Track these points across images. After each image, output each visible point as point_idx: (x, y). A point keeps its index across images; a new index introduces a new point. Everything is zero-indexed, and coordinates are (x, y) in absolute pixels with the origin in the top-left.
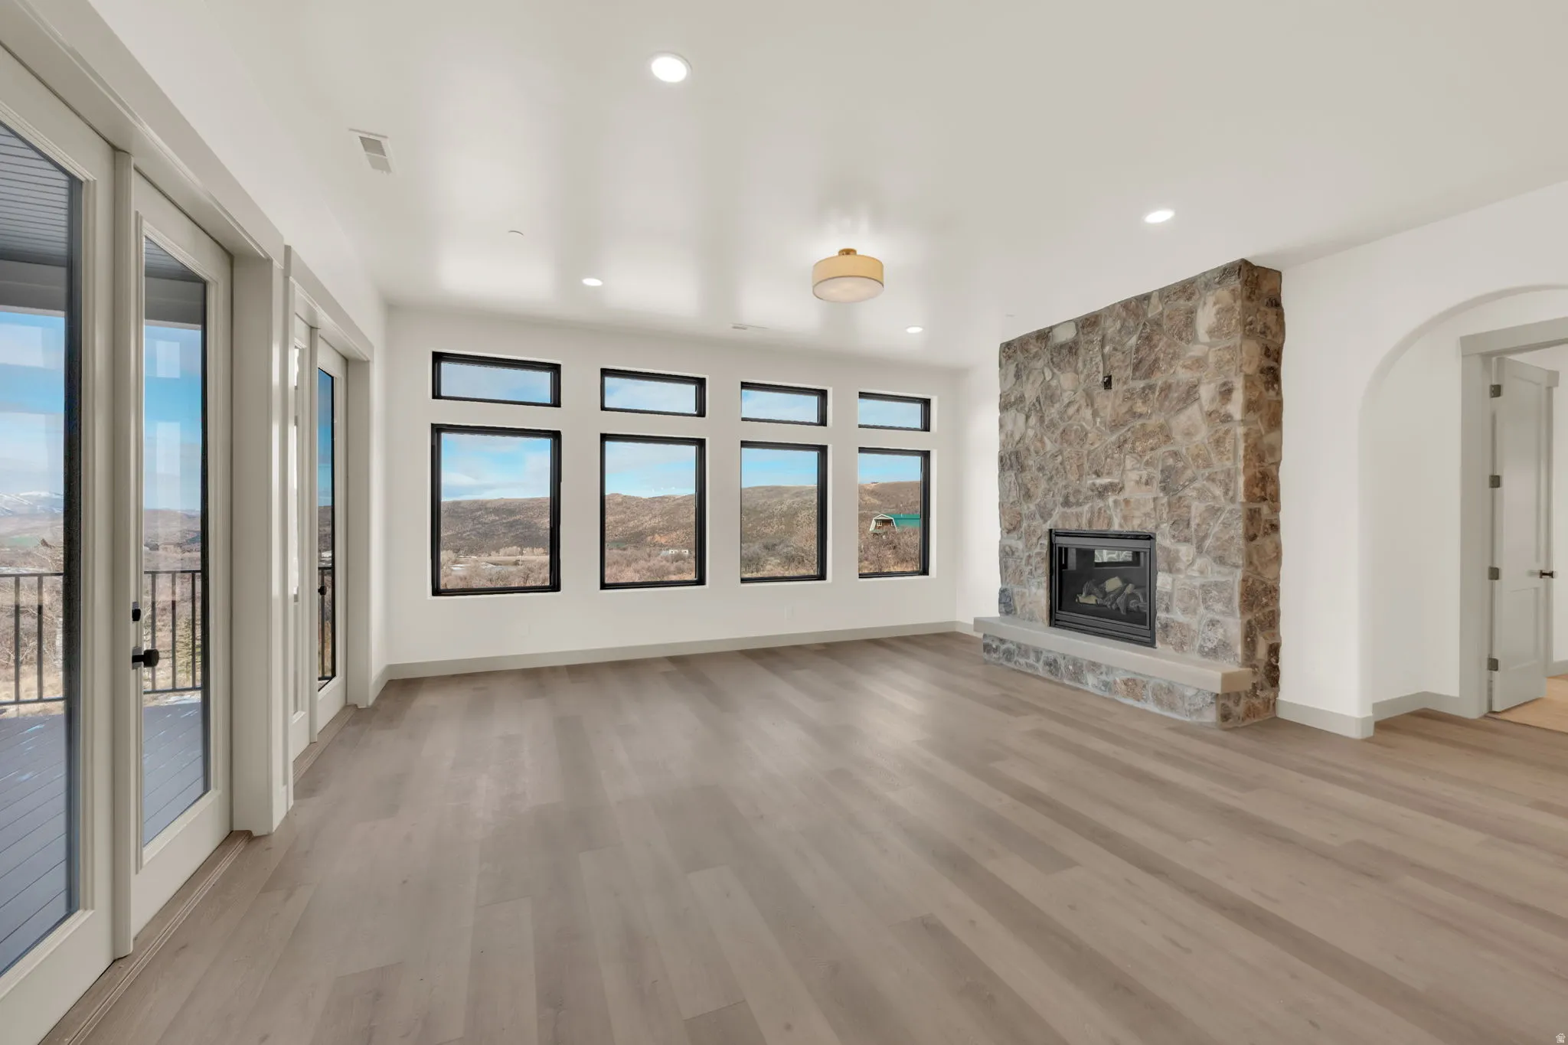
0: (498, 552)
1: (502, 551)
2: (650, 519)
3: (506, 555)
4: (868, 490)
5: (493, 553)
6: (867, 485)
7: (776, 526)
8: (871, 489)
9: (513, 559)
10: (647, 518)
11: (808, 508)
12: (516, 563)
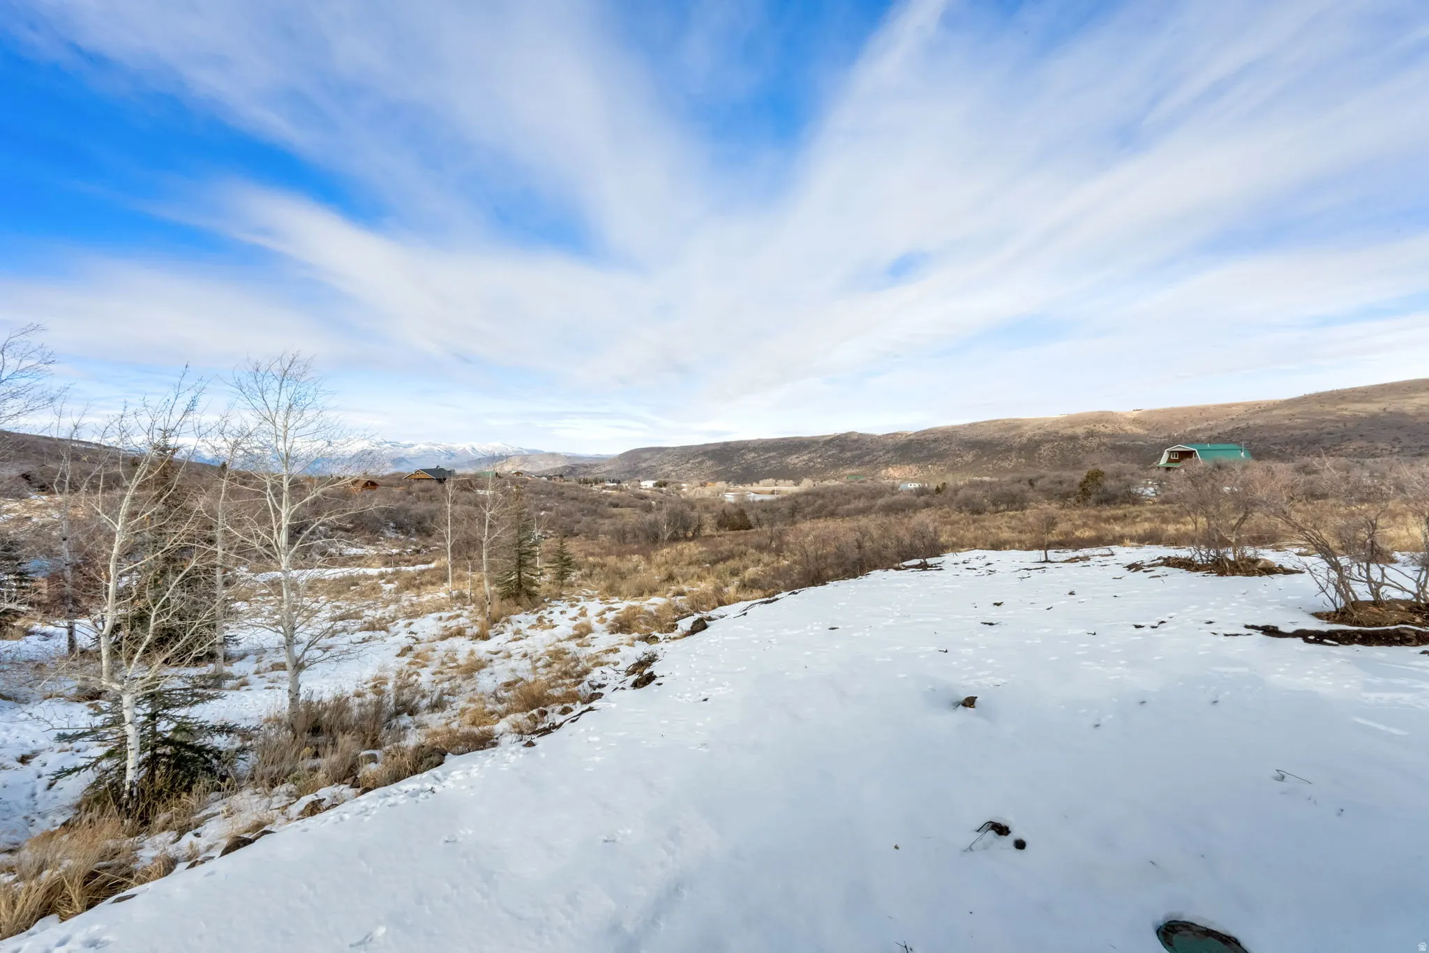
0: (758, 483)
1: (761, 482)
2: (884, 455)
3: (764, 486)
4: (1129, 419)
5: (755, 484)
6: (1128, 413)
7: (1015, 460)
8: (1133, 417)
9: (771, 489)
10: (881, 453)
11: (1052, 441)
12: (773, 493)
